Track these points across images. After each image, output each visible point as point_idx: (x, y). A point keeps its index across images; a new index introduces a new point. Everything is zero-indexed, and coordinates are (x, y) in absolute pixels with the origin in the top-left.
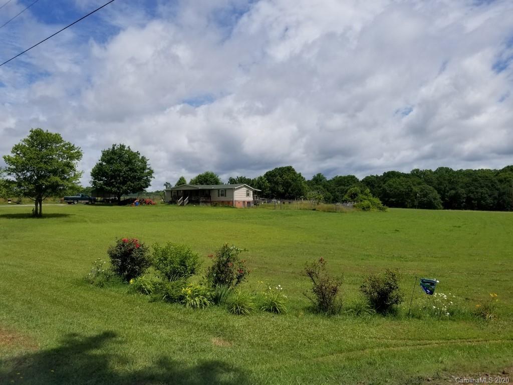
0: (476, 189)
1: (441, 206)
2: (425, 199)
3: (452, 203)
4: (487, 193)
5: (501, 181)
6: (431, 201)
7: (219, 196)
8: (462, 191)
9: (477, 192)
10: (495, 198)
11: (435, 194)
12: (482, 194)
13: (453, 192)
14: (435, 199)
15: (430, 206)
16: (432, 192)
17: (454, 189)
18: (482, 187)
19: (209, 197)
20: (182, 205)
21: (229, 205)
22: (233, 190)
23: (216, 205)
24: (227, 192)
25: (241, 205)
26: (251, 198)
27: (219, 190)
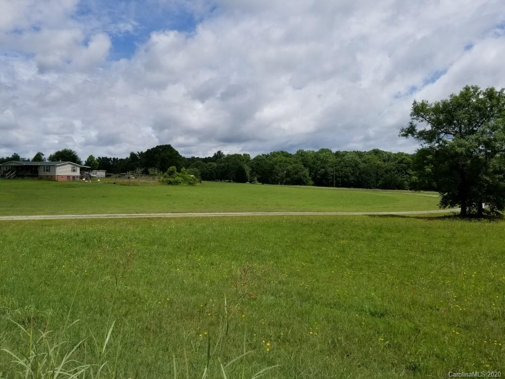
0: (342, 168)
1: (311, 183)
2: (296, 176)
3: (322, 180)
4: (350, 172)
5: (365, 162)
6: (301, 178)
7: (44, 171)
8: (330, 170)
9: (342, 171)
10: (356, 177)
11: (306, 171)
12: (345, 172)
13: (323, 170)
14: (304, 176)
15: (299, 182)
16: (303, 170)
17: (323, 168)
18: (347, 167)
19: (37, 172)
20: (9, 178)
21: (52, 178)
22: (55, 166)
23: (41, 178)
24: (51, 168)
25: (66, 179)
26: (78, 173)
27: (45, 166)
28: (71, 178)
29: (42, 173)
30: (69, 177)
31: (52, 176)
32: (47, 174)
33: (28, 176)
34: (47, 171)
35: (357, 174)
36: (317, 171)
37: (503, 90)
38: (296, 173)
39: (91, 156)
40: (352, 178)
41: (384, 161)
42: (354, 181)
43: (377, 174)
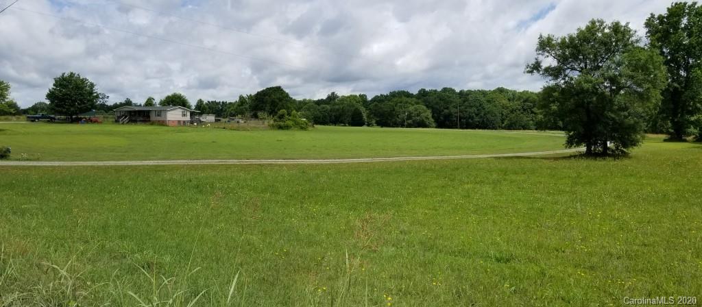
0: (466, 108)
1: (434, 125)
2: (419, 118)
3: (445, 121)
4: (474, 113)
5: (489, 101)
6: (423, 120)
7: (156, 116)
8: (453, 110)
9: (467, 112)
10: (481, 117)
11: (429, 113)
12: (470, 113)
13: (446, 111)
14: (427, 118)
15: (422, 124)
16: (425, 112)
17: (447, 108)
18: (472, 107)
19: (149, 117)
20: (123, 124)
21: (163, 123)
22: (166, 111)
23: (153, 123)
24: (163, 113)
25: (176, 123)
26: (188, 118)
27: (156, 111)
28: (182, 123)
29: (153, 117)
30: (179, 122)
31: (163, 121)
32: (159, 118)
33: (140, 121)
34: (158, 116)
35: (482, 114)
36: (440, 112)
37: (628, 23)
38: (418, 115)
39: (200, 100)
40: (477, 119)
41: (509, 100)
42: (478, 122)
43: (502, 114)
